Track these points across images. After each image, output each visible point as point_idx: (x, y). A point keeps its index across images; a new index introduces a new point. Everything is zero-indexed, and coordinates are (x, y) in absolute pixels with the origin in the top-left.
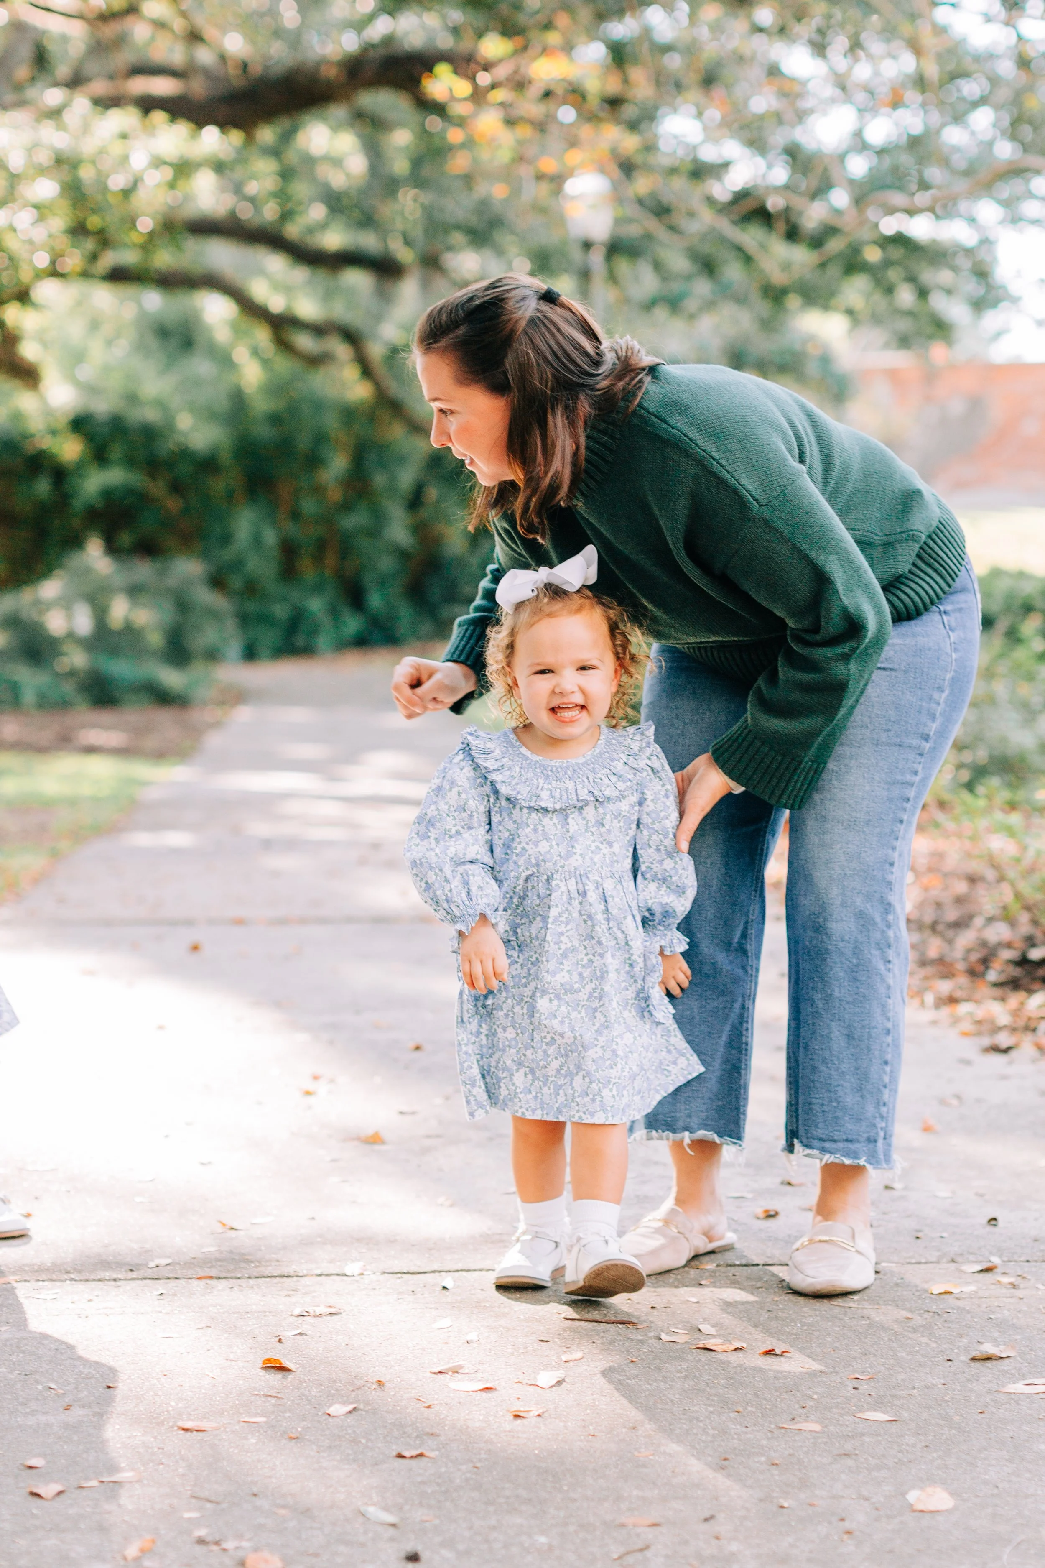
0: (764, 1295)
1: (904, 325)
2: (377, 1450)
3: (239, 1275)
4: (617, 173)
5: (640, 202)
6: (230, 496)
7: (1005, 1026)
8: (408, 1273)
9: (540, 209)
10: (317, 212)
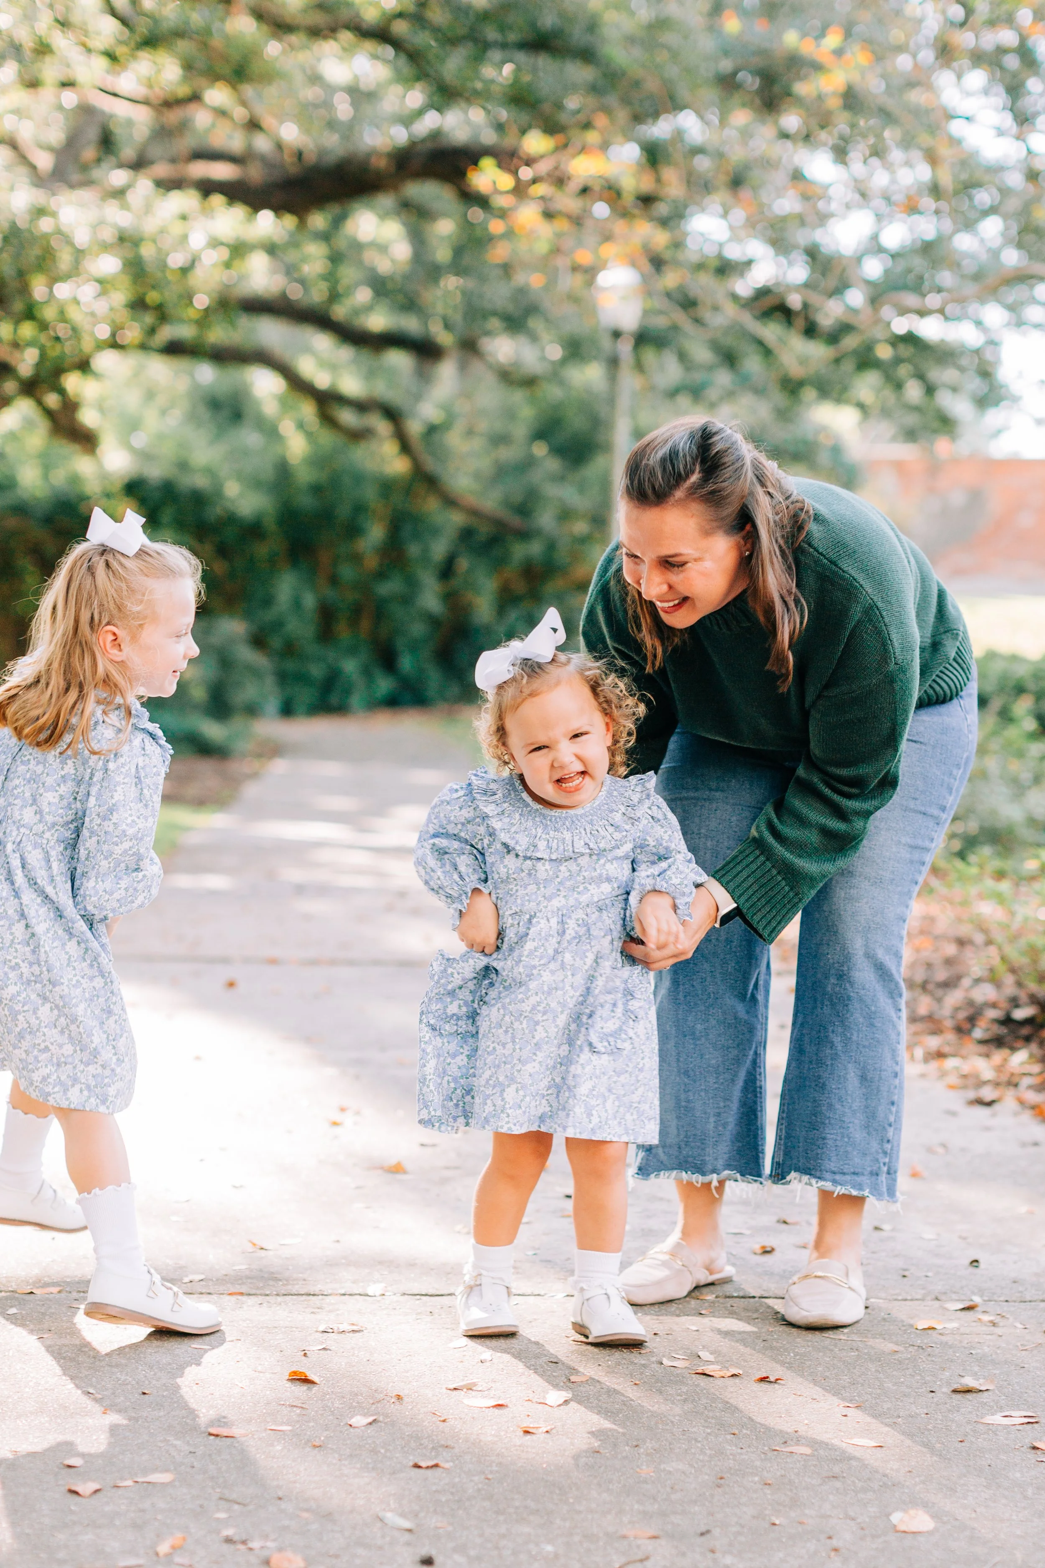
0: (760, 1325)
1: (912, 419)
2: (395, 1460)
3: (268, 1292)
4: (648, 267)
5: (668, 295)
6: (272, 561)
7: (989, 1081)
8: (426, 1295)
9: (573, 298)
10: (363, 295)
